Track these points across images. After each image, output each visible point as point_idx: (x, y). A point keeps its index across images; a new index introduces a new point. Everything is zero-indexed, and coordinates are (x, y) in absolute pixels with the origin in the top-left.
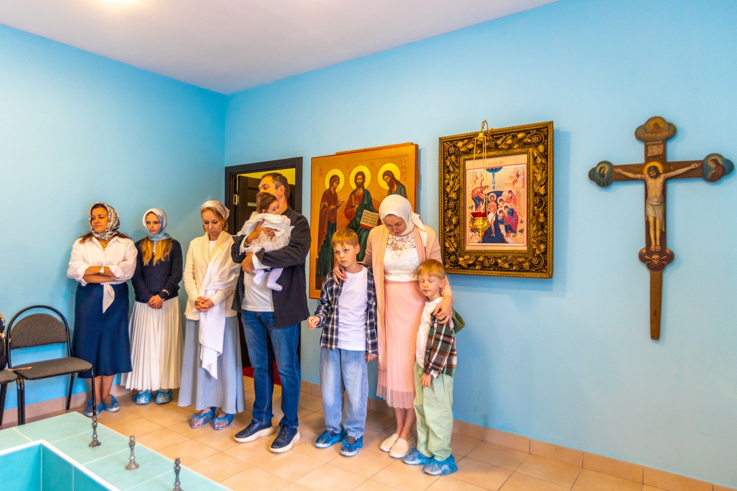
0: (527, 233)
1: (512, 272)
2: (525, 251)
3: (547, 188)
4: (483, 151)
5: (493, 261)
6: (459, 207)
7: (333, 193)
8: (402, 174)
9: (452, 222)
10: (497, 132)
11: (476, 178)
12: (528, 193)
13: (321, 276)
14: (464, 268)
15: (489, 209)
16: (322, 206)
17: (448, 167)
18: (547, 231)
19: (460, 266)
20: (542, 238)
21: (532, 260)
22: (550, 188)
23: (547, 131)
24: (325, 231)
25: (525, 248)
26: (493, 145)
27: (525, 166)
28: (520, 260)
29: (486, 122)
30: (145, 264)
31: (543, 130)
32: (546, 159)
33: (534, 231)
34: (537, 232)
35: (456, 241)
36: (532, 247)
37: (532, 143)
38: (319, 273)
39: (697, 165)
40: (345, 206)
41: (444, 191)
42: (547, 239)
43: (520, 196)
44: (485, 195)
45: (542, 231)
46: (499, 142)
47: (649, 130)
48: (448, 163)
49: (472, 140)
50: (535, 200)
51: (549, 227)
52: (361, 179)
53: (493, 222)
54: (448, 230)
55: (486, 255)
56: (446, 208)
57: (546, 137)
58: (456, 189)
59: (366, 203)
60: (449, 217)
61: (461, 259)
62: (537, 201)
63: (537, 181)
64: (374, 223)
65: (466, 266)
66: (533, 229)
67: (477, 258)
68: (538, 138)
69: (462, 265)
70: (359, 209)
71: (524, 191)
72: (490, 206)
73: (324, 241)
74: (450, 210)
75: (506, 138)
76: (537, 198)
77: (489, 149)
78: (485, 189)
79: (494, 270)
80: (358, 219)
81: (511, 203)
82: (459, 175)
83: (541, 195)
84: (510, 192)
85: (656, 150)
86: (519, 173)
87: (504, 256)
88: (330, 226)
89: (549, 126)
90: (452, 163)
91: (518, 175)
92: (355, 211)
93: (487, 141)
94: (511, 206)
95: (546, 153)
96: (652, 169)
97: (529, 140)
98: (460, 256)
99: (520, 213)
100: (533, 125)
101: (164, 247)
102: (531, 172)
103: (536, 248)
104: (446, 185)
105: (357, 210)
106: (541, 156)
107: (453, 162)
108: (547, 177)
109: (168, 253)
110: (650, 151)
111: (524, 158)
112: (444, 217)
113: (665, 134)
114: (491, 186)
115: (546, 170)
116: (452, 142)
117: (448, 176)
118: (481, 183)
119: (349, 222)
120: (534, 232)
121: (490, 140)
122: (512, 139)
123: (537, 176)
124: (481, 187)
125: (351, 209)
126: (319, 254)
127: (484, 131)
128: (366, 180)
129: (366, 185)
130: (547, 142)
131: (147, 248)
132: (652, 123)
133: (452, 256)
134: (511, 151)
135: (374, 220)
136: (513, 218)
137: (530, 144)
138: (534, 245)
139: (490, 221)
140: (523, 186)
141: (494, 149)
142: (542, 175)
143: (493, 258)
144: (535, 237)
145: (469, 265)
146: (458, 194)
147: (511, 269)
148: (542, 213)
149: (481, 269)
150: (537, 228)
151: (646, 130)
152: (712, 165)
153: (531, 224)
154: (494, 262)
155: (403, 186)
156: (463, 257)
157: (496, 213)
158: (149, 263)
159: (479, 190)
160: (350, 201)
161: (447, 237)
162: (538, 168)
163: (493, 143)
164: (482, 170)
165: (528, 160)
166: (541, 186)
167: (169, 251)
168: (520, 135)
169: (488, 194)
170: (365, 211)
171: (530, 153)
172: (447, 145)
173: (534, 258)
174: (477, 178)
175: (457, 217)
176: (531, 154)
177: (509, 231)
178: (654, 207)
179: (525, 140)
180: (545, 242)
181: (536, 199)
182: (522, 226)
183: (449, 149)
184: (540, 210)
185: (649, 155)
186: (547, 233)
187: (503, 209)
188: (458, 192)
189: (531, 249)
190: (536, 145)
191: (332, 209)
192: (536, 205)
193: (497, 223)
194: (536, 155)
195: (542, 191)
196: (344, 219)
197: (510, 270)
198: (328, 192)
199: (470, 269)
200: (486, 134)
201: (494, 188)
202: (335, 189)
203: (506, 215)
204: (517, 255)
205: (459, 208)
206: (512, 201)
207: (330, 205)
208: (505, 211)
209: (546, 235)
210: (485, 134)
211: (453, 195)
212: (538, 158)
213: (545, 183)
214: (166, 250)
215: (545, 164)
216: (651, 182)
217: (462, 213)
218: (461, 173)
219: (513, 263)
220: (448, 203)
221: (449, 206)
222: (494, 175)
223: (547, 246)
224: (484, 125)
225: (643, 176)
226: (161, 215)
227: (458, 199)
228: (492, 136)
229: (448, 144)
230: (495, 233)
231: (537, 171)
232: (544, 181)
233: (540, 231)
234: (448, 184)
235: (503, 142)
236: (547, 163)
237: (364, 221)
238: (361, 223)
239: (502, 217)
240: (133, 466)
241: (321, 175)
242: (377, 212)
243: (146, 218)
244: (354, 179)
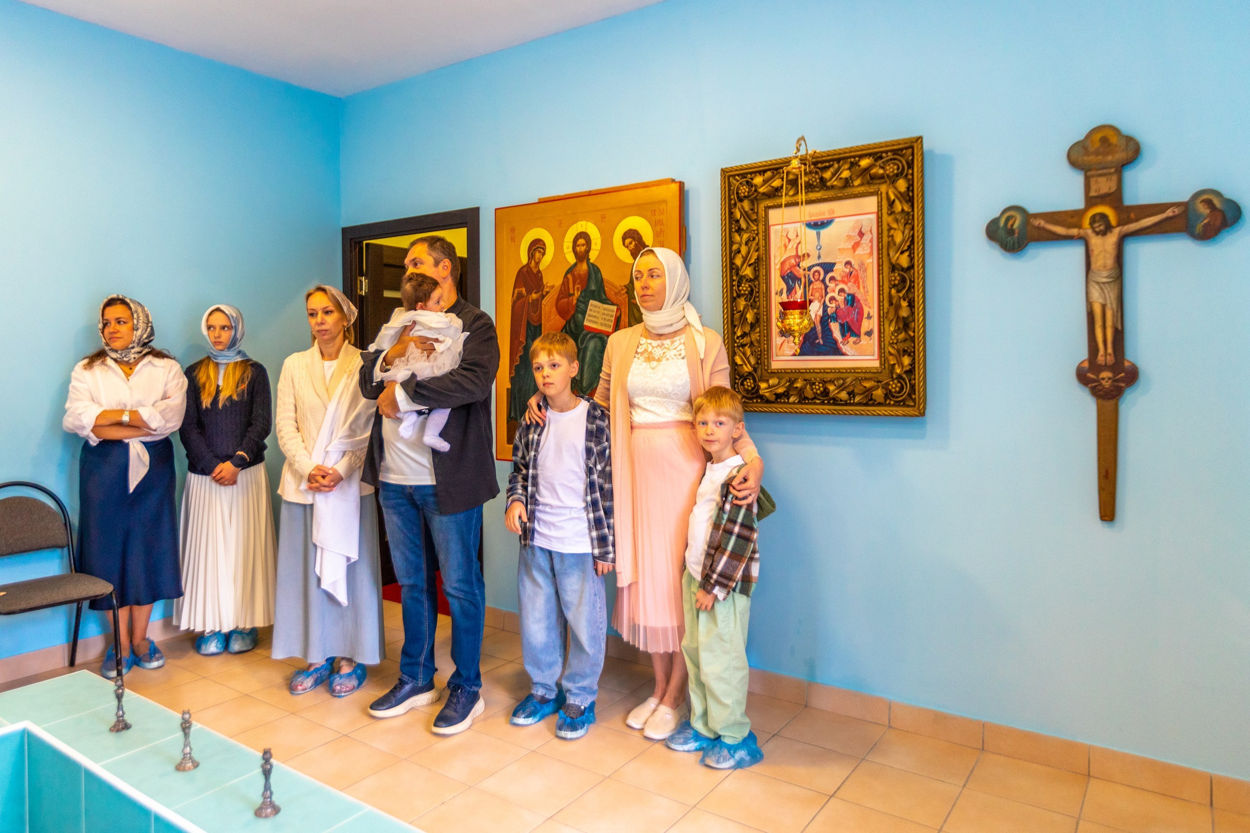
0: (880, 337)
1: (854, 406)
2: (876, 368)
3: (912, 256)
4: (800, 191)
5: (820, 387)
6: (758, 292)
7: (535, 271)
8: (657, 235)
9: (747, 319)
10: (823, 156)
11: (787, 240)
12: (880, 266)
13: (516, 419)
14: (768, 401)
15: (812, 295)
16: (515, 295)
17: (738, 221)
18: (914, 332)
19: (762, 397)
20: (905, 346)
21: (888, 384)
22: (918, 255)
23: (913, 155)
24: (522, 339)
25: (876, 364)
26: (816, 181)
27: (874, 217)
28: (868, 385)
29: (804, 140)
30: (204, 407)
31: (904, 151)
32: (910, 204)
33: (890, 333)
34: (896, 334)
35: (754, 353)
36: (888, 362)
37: (885, 176)
38: (513, 415)
39: (1177, 211)
40: (557, 295)
41: (732, 264)
42: (914, 347)
43: (865, 271)
44: (804, 270)
45: (906, 332)
46: (827, 175)
47: (1092, 150)
48: (738, 215)
49: (779, 173)
50: (893, 278)
51: (917, 324)
52: (583, 245)
53: (818, 319)
54: (739, 334)
55: (807, 376)
56: (735, 295)
57: (911, 165)
58: (752, 261)
59: (593, 287)
60: (740, 311)
61: (763, 385)
62: (895, 279)
63: (895, 244)
65: (773, 398)
66: (890, 330)
67: (792, 382)
68: (896, 167)
69: (765, 396)
70: (581, 299)
71: (872, 262)
72: (813, 289)
73: (521, 357)
74: (743, 299)
75: (839, 168)
76: (896, 274)
77: (809, 187)
78: (803, 260)
79: (823, 403)
80: (580, 316)
81: (849, 284)
82: (757, 234)
83: (903, 269)
84: (848, 263)
85: (1104, 185)
86: (863, 230)
87: (838, 379)
88: (530, 329)
89: (915, 145)
90: (746, 215)
91: (861, 234)
92: (575, 302)
93: (806, 174)
94: (850, 289)
95: (911, 194)
96: (1097, 218)
97: (881, 171)
98: (762, 380)
99: (866, 300)
100: (887, 144)
101: (238, 374)
102: (885, 227)
103: (895, 362)
104: (735, 254)
105: (578, 300)
106: (901, 199)
107: (746, 212)
108: (913, 236)
109: (244, 386)
110: (1093, 187)
111: (871, 203)
112: (732, 310)
113: (1120, 156)
114: (814, 254)
115: (911, 224)
116: (743, 176)
117: (737, 238)
118: (797, 249)
119: (564, 322)
120: (891, 335)
121: (811, 172)
122: (849, 169)
123: (895, 235)
124: (797, 256)
125: (566, 300)
126: (512, 380)
127: (801, 156)
128: (593, 246)
129: (593, 256)
130: (912, 174)
131: (208, 377)
132: (1099, 136)
133: (748, 380)
134: (849, 191)
135: (608, 318)
136: (855, 310)
137: (882, 177)
138: (891, 357)
139: (813, 317)
140: (871, 253)
141: (818, 188)
142: (903, 233)
143: (819, 383)
144: (893, 343)
145: (778, 396)
146: (757, 269)
147: (852, 401)
148: (904, 300)
149: (800, 402)
150: (897, 328)
151: (1085, 148)
152: (1204, 210)
153: (885, 320)
154: (822, 389)
156: (767, 381)
157: (824, 302)
158: (211, 404)
159: (793, 261)
160: (565, 285)
161: (738, 347)
162: (897, 221)
163: (817, 176)
164: (799, 224)
165: (878, 207)
166: (902, 253)
167: (247, 383)
168: (864, 163)
169: (810, 269)
170: (591, 302)
171: (881, 193)
172: (735, 182)
173: (893, 381)
174: (790, 240)
175: (755, 311)
176: (884, 195)
177: (848, 334)
178: (1102, 286)
179: (873, 171)
180: (911, 352)
181: (894, 276)
182: (870, 324)
183: (738, 188)
184: (901, 295)
185: (1093, 193)
186: (914, 336)
187: (835, 295)
188: (756, 266)
189: (886, 365)
190: (893, 180)
191: (533, 300)
192: (894, 286)
193: (825, 319)
194: (892, 197)
195: (904, 261)
196: (556, 316)
197: (850, 403)
198: (525, 269)
199: (780, 403)
200: (803, 161)
201: (819, 257)
202: (537, 264)
203: (842, 306)
204: (862, 375)
205: (757, 294)
206: (852, 280)
207: (529, 292)
208: (840, 298)
209: (913, 339)
210: (803, 162)
211: (748, 272)
212: (897, 202)
213: (909, 247)
214: (242, 380)
215: (908, 213)
216: (1096, 241)
217: (763, 303)
218: (760, 231)
219: (856, 391)
220: (739, 286)
221: (740, 291)
222: (818, 234)
223: (914, 359)
224: (800, 145)
225: (1081, 231)
226: (234, 314)
227: (756, 277)
228: (815, 164)
229: (738, 181)
230: (822, 338)
231: (894, 225)
232: (908, 243)
233: (901, 333)
234: (739, 252)
235: (833, 175)
236: (913, 210)
237: (590, 321)
238: (586, 323)
239: (834, 309)
240: (190, 765)
241: (513, 239)
242: (613, 304)
243: (207, 320)
244: (571, 245)
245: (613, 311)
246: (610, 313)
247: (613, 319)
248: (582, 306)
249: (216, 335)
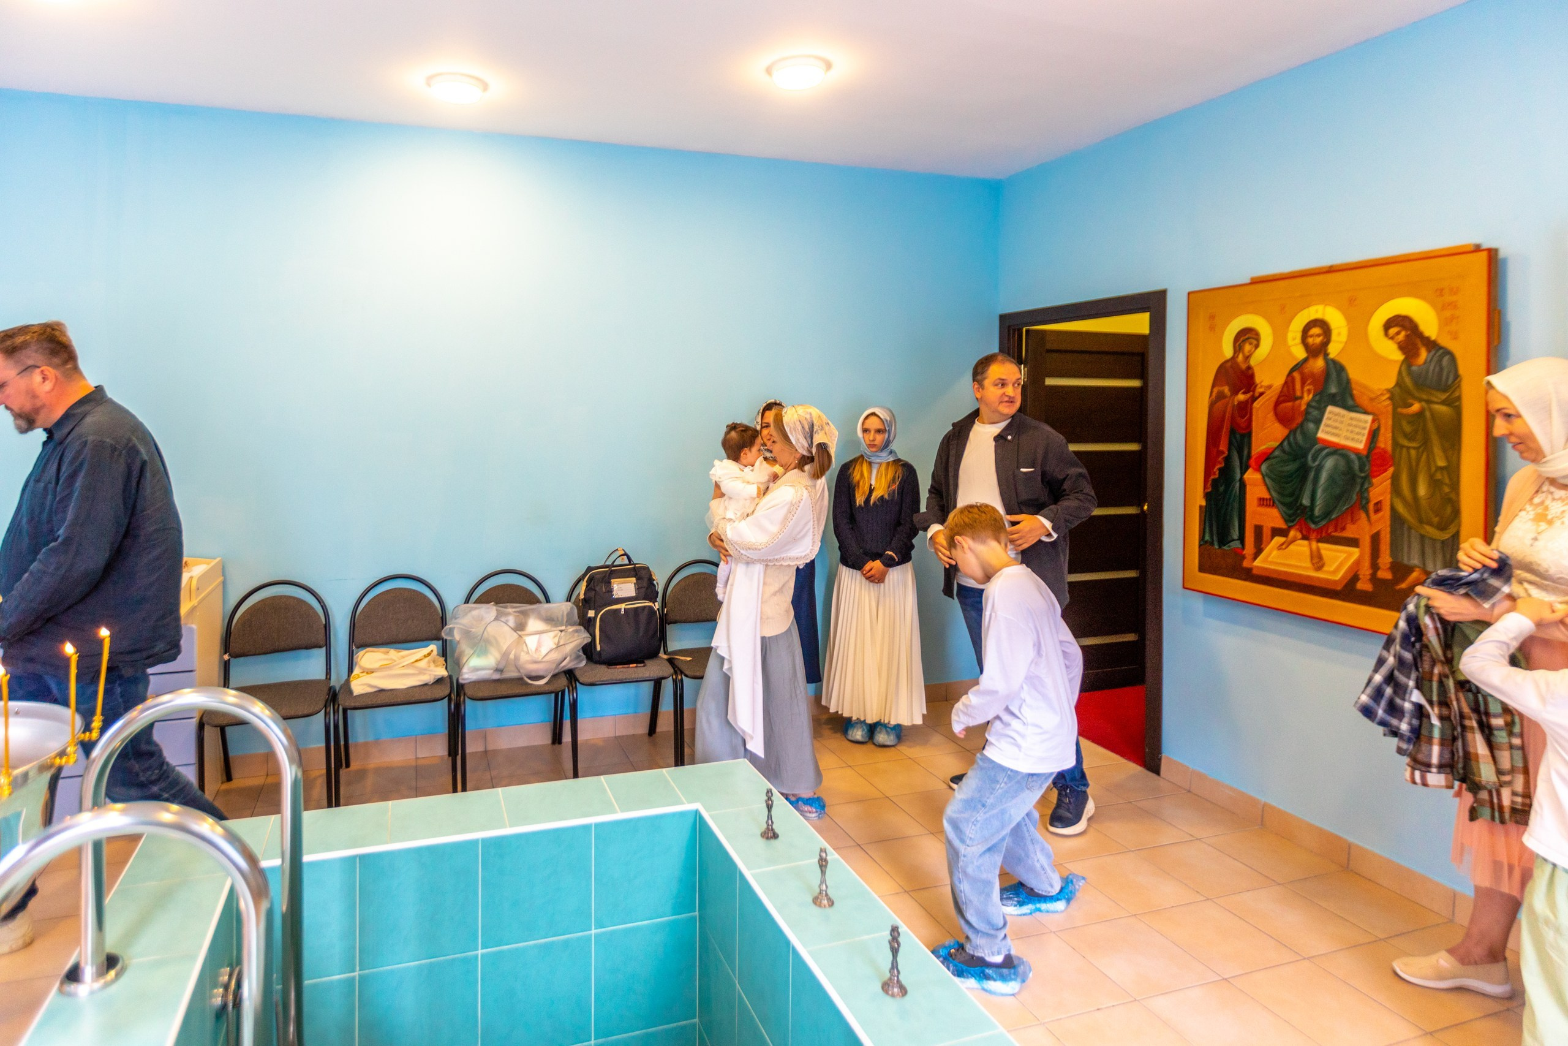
7: (1243, 366)
8: (1445, 323)
13: (1212, 544)
16: (1214, 394)
24: (1223, 447)
30: (858, 504)
38: (1207, 538)
40: (1276, 397)
52: (1319, 335)
59: (1333, 390)
64: (1357, 437)
70: (1314, 404)
73: (1220, 470)
80: (1311, 426)
88: (1235, 438)
92: (1303, 407)
101: (890, 475)
105: (1309, 405)
109: (895, 486)
119: (1286, 432)
125: (1290, 404)
126: (1207, 496)
128: (1334, 337)
129: (1333, 350)
131: (862, 475)
135: (1357, 430)
155: (1448, 353)
158: (864, 503)
160: (1288, 387)
167: (897, 483)
170: (1330, 408)
191: (1240, 403)
196: (1273, 424)
198: (1229, 364)
202: (1247, 358)
207: (1235, 392)
214: (893, 481)
226: (888, 419)
237: (1327, 433)
238: (1321, 435)
240: (825, 902)
241: (1212, 328)
242: (1366, 413)
243: (863, 424)
244: (1299, 335)
245: (1366, 422)
246: (1362, 425)
247: (1366, 432)
248: (1315, 413)
249: (871, 438)
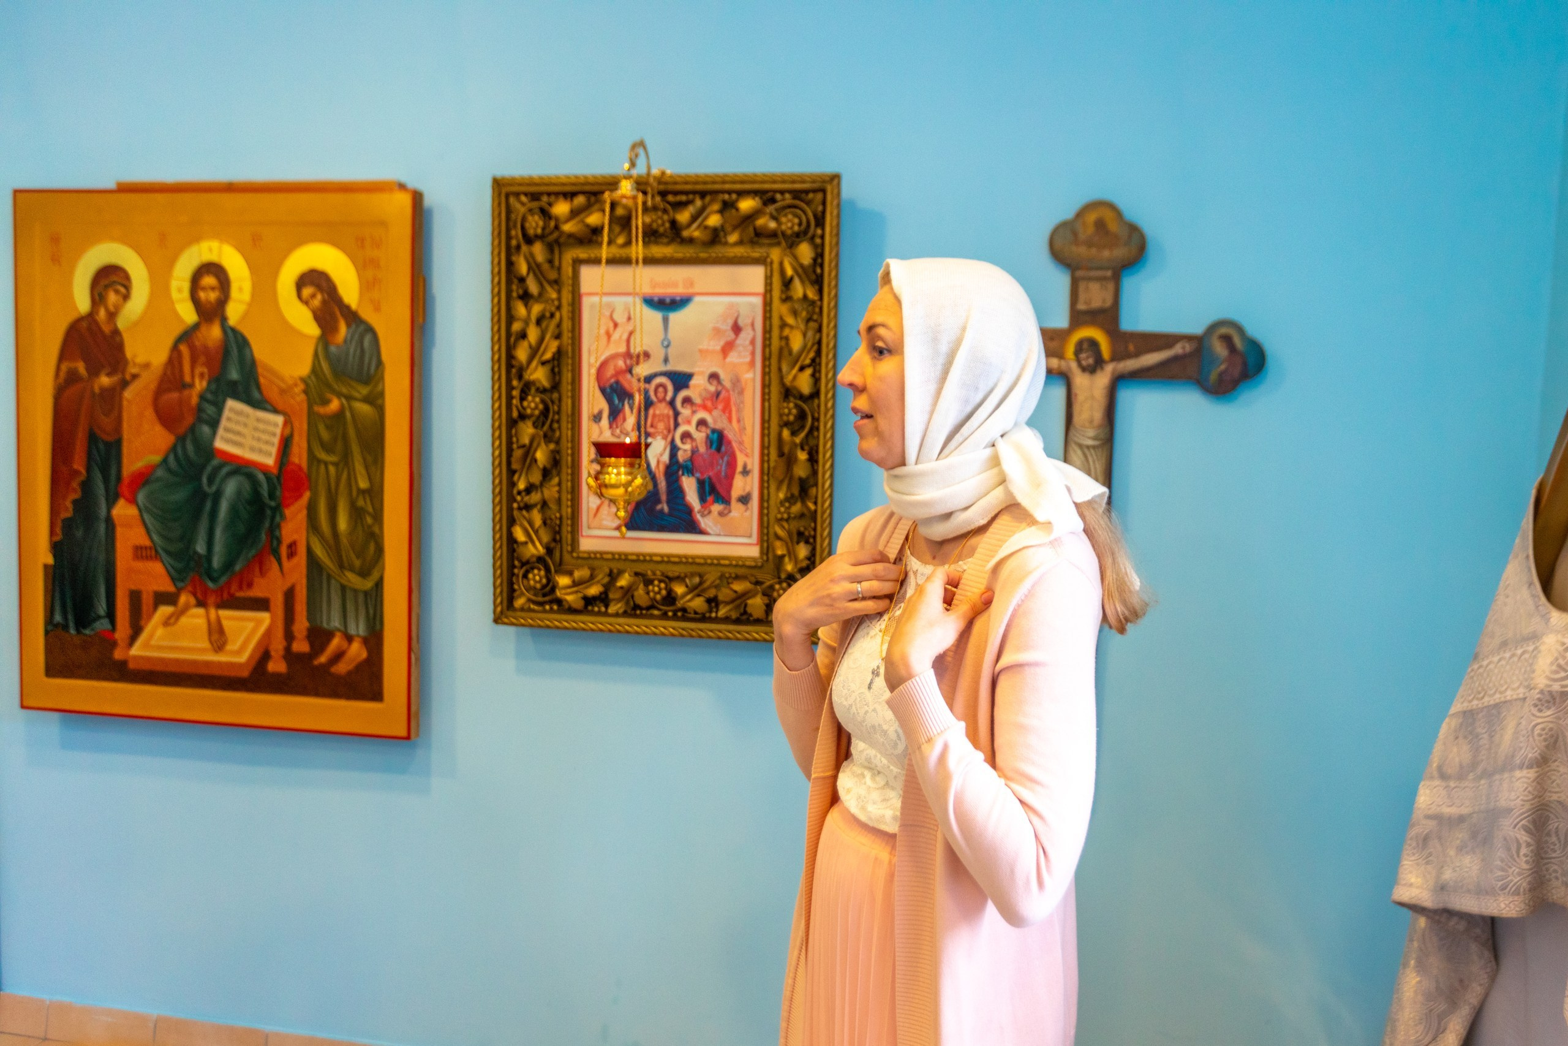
0: (761, 508)
1: (718, 623)
2: (754, 559)
3: (817, 375)
4: (634, 240)
5: (660, 589)
6: (558, 413)
7: (106, 329)
8: (367, 285)
9: (536, 461)
10: (676, 183)
11: (611, 325)
12: (765, 386)
13: (65, 627)
14: (572, 611)
15: (652, 426)
16: (62, 375)
17: (522, 280)
18: (815, 503)
19: (559, 602)
20: (800, 525)
21: (772, 587)
22: (827, 375)
23: (824, 203)
24: (79, 464)
25: (754, 552)
26: (663, 224)
27: (758, 301)
28: (739, 587)
29: (645, 148)
31: (811, 196)
32: (817, 287)
33: (778, 501)
34: (787, 504)
35: (548, 522)
36: (774, 551)
37: (779, 233)
38: (58, 618)
39: (1188, 347)
40: (156, 383)
41: (510, 357)
42: (815, 529)
43: (741, 392)
44: (639, 380)
45: (803, 503)
46: (683, 217)
47: (1082, 236)
48: (523, 268)
49: (597, 201)
50: (786, 411)
51: (821, 490)
52: (213, 289)
53: (662, 468)
54: (522, 485)
55: (640, 568)
56: (515, 414)
57: (820, 221)
58: (548, 356)
59: (234, 375)
60: (524, 446)
61: (563, 581)
62: (790, 413)
63: (790, 352)
64: (265, 447)
65: (579, 604)
66: (777, 496)
67: (613, 576)
68: (796, 221)
69: (566, 600)
70: (209, 396)
71: (752, 378)
72: (654, 416)
73: (75, 502)
74: (529, 423)
75: (703, 209)
76: (791, 405)
77: (651, 235)
78: (638, 363)
79: (664, 616)
80: (206, 429)
81: (716, 413)
82: (559, 308)
83: (801, 397)
84: (714, 377)
85: (1096, 296)
86: (741, 323)
87: (693, 575)
89: (829, 188)
90: (535, 268)
91: (737, 329)
92: (195, 400)
93: (646, 210)
94: (715, 421)
95: (819, 271)
96: (1085, 346)
97: (773, 225)
98: (561, 570)
99: (741, 443)
100: (783, 178)
102: (776, 322)
103: (785, 552)
104: (516, 341)
105: (202, 397)
106: (804, 276)
107: (538, 266)
108: (819, 343)
110: (1082, 296)
111: (754, 277)
112: (510, 443)
113: (1120, 253)
114: (658, 353)
115: (816, 321)
116: (535, 197)
117: (521, 310)
118: (628, 341)
119: (171, 439)
120: (779, 506)
121: (655, 208)
122: (721, 212)
123: (791, 337)
124: (628, 355)
125: (175, 395)
126: (56, 548)
127: (640, 176)
128: (234, 293)
129: (234, 312)
130: (822, 237)
132: (1092, 217)
133: (536, 571)
134: (718, 251)
135: (265, 437)
136: (722, 458)
137: (773, 235)
138: (778, 544)
139: (653, 464)
140: (752, 363)
141: (667, 237)
142: (804, 335)
143: (660, 581)
144: (782, 519)
145: (589, 601)
146: (556, 370)
147: (713, 615)
148: (803, 449)
149: (625, 614)
150: (789, 495)
151: (1075, 234)
152: (1220, 350)
153: (771, 478)
154: (664, 592)
155: (370, 330)
156: (570, 573)
157: (673, 441)
159: (621, 363)
160: (173, 365)
161: (520, 509)
162: (795, 313)
163: (666, 217)
164: (630, 299)
165: (766, 284)
166: (802, 369)
168: (746, 205)
169: (648, 379)
170: (231, 404)
171: (772, 263)
172: (518, 206)
173: (780, 583)
174: (616, 325)
175: (552, 446)
176: (776, 266)
177: (709, 498)
178: (1086, 450)
179: (760, 222)
180: (810, 536)
181: (788, 408)
182: (746, 484)
183: (524, 219)
184: (798, 440)
185: (1081, 306)
186: (816, 511)
187: (691, 428)
188: (555, 366)
189: (771, 555)
190: (792, 241)
191: (103, 390)
192: (786, 424)
193: (674, 470)
194: (789, 272)
195: (804, 383)
197: (710, 618)
198: (84, 324)
199: (592, 613)
200: (641, 185)
201: (666, 360)
202: (112, 316)
203: (702, 449)
204: (732, 570)
205: (556, 417)
206: (720, 407)
207: (94, 372)
208: (700, 436)
209: (814, 516)
210: (642, 187)
211: (539, 375)
212: (797, 283)
213: (813, 360)
215: (813, 303)
216: (1081, 380)
217: (566, 433)
218: (565, 302)
219: (721, 598)
220: (522, 399)
221: (524, 409)
222: (666, 321)
223: (814, 549)
224: (637, 156)
225: (1063, 363)
227: (556, 386)
228: (663, 194)
229: (523, 204)
230: (668, 502)
231: (790, 320)
232: (812, 355)
233: (795, 503)
234: (523, 335)
235: (694, 218)
236: (821, 299)
237: (228, 441)
238: (219, 444)
239: (689, 453)
241: (55, 259)
242: (276, 411)
244: (186, 286)
245: (276, 425)
246: (271, 429)
247: (276, 440)
248: (210, 410)
